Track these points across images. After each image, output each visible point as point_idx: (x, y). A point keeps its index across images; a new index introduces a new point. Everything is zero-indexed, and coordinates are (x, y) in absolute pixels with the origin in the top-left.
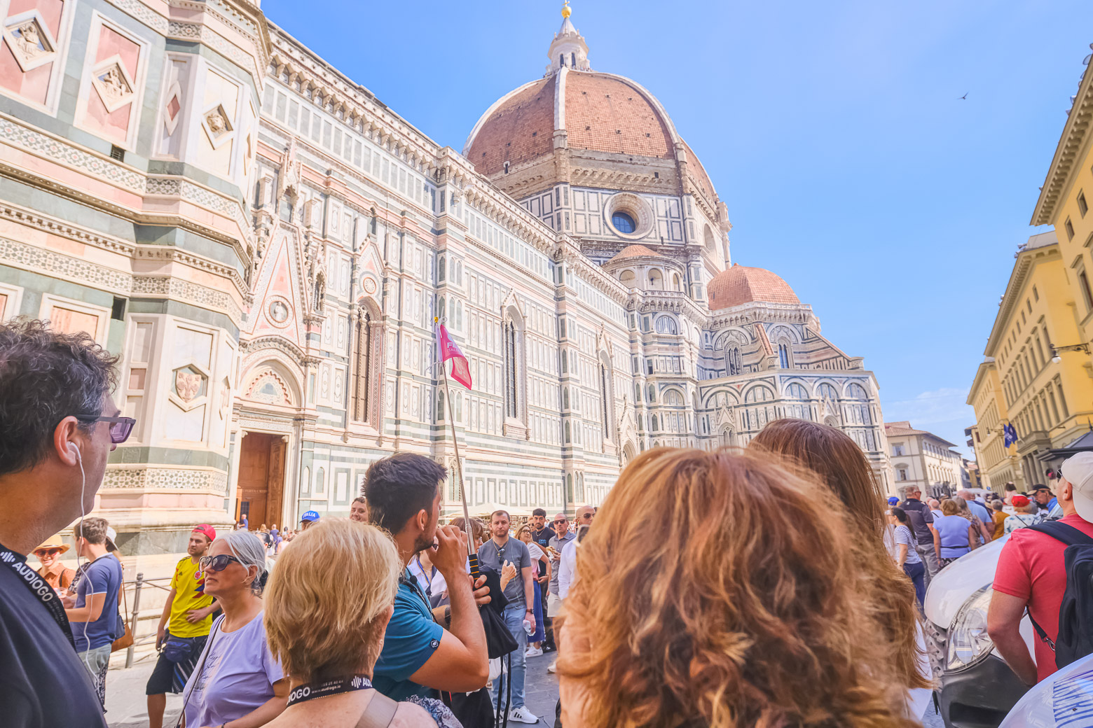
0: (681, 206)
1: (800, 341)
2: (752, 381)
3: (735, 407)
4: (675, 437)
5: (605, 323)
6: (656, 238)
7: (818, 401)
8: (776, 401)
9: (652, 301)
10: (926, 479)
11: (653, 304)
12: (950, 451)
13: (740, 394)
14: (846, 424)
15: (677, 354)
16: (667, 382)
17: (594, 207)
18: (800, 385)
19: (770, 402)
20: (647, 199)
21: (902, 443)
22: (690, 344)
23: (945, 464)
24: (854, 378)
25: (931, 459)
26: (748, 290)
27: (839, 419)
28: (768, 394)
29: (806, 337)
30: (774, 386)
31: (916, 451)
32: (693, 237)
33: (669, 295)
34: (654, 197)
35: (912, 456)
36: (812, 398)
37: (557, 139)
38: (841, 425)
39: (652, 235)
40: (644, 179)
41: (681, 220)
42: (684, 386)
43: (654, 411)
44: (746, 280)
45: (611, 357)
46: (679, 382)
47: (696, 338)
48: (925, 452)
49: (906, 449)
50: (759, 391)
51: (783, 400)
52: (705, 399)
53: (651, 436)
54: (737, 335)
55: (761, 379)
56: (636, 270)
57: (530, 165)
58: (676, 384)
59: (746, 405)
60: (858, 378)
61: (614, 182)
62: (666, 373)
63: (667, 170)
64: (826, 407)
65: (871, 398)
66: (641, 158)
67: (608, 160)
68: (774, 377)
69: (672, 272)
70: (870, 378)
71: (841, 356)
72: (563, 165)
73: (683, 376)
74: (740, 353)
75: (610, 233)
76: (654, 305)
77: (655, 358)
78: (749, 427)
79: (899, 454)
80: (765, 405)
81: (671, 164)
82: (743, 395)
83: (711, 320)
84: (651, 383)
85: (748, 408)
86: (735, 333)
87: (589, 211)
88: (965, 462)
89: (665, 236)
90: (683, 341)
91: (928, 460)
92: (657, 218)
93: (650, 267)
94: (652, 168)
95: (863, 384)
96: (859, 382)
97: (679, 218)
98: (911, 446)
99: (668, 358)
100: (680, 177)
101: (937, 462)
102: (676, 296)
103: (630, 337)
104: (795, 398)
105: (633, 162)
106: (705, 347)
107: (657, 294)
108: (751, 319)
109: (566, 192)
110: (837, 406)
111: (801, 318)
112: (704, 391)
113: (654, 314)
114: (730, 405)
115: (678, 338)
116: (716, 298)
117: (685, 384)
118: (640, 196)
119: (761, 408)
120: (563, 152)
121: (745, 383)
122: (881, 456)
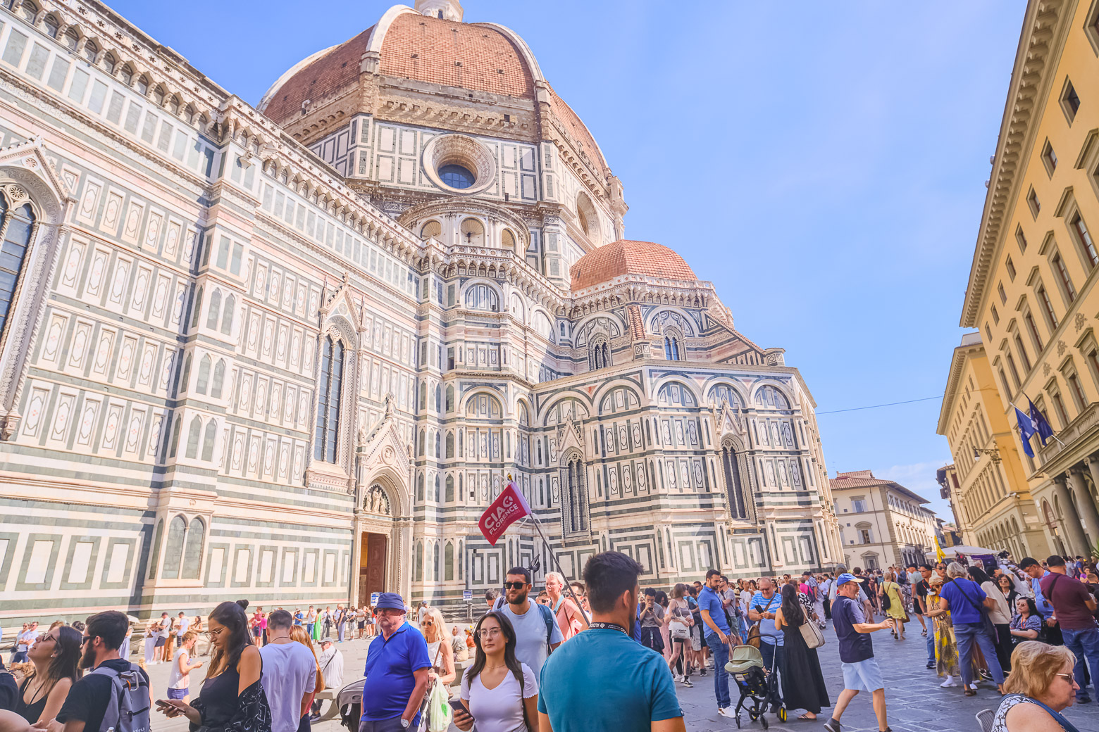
0: (536, 156)
1: (697, 332)
2: (609, 380)
3: (585, 422)
4: (481, 468)
5: (351, 275)
6: (497, 194)
7: (711, 410)
8: (643, 409)
9: (462, 262)
10: (893, 541)
11: (461, 265)
12: (922, 508)
13: (591, 401)
14: (756, 447)
15: (497, 341)
16: (474, 381)
17: (408, 148)
18: (683, 385)
19: (635, 412)
20: (489, 145)
21: (863, 497)
22: (525, 329)
23: (916, 524)
24: (768, 377)
25: (899, 517)
26: (624, 261)
27: (745, 439)
28: (633, 400)
29: (705, 328)
30: (641, 386)
31: (880, 506)
32: (550, 194)
33: (489, 253)
34: (499, 143)
35: (875, 512)
36: (701, 405)
37: (364, 62)
38: (747, 448)
39: (493, 190)
40: (489, 121)
41: (537, 174)
42: (503, 389)
43: (449, 426)
44: (622, 251)
45: (360, 331)
46: (496, 381)
47: (543, 326)
48: (891, 507)
49: (868, 504)
50: (619, 395)
51: (655, 407)
52: (544, 410)
53: (442, 466)
54: (605, 322)
55: (621, 377)
56: (443, 220)
57: (331, 101)
58: (490, 385)
59: (600, 419)
60: (775, 378)
61: (444, 122)
62: (476, 368)
63: (523, 113)
64: (725, 421)
65: (795, 408)
66: (485, 95)
67: (437, 95)
68: (640, 372)
69: (500, 227)
70: (793, 378)
71: (752, 349)
72: (369, 93)
73: (504, 372)
74: (609, 350)
75: (428, 183)
76: (465, 268)
77: (459, 344)
78: (604, 452)
79: (860, 511)
80: (628, 417)
81: (528, 105)
82: (597, 402)
83: (569, 305)
84: (449, 382)
85: (603, 422)
86: (603, 321)
87: (400, 153)
88: (939, 521)
89: (511, 192)
90: (508, 322)
91: (895, 518)
92: (501, 169)
93: (464, 216)
94: (500, 109)
95: (782, 388)
96: (776, 384)
97: (534, 171)
98: (874, 500)
99: (480, 346)
100: (539, 122)
101: (907, 521)
102: (499, 254)
103: (420, 311)
104: (675, 405)
105: (474, 99)
106: (558, 342)
107: (468, 251)
108: (625, 300)
109: (366, 125)
110: (743, 419)
111: (697, 301)
112: (542, 399)
113: (463, 280)
114: (578, 418)
115: (499, 317)
116: (581, 276)
117: (505, 385)
118: (478, 140)
119: (621, 422)
120: (370, 77)
121: (599, 384)
122: (813, 498)
